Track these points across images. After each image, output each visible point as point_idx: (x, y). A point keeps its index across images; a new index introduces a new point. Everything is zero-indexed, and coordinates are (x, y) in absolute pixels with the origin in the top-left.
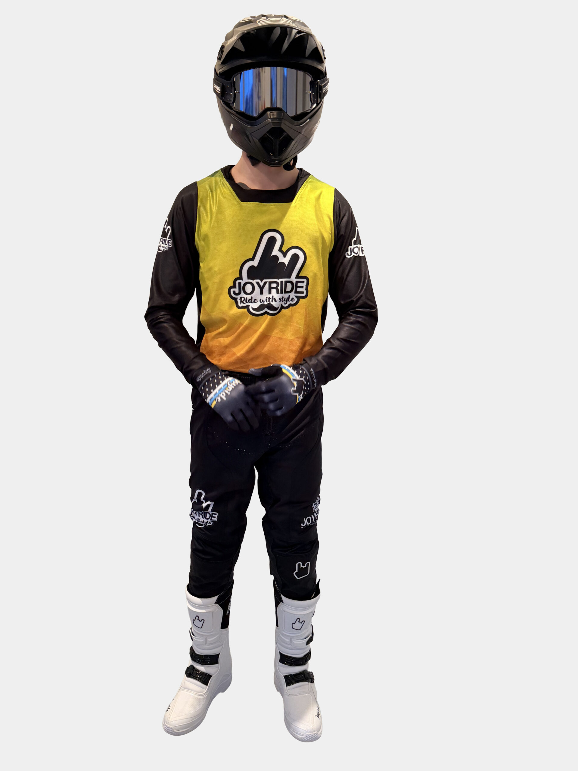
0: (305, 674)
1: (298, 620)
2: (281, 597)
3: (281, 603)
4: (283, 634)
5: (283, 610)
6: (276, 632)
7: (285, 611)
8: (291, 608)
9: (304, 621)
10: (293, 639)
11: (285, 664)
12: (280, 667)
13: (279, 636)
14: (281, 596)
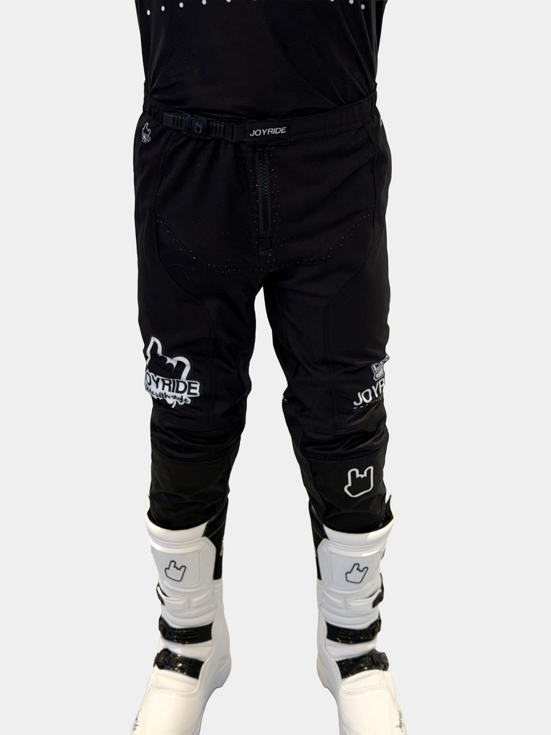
0: (374, 657)
1: (356, 566)
2: (324, 530)
3: (325, 539)
4: (330, 592)
5: (329, 552)
6: (318, 588)
7: (331, 553)
8: (343, 547)
9: (367, 568)
10: (348, 599)
11: (337, 641)
12: (329, 648)
13: (323, 595)
14: (323, 527)
